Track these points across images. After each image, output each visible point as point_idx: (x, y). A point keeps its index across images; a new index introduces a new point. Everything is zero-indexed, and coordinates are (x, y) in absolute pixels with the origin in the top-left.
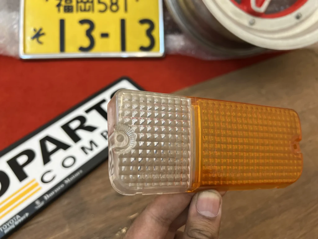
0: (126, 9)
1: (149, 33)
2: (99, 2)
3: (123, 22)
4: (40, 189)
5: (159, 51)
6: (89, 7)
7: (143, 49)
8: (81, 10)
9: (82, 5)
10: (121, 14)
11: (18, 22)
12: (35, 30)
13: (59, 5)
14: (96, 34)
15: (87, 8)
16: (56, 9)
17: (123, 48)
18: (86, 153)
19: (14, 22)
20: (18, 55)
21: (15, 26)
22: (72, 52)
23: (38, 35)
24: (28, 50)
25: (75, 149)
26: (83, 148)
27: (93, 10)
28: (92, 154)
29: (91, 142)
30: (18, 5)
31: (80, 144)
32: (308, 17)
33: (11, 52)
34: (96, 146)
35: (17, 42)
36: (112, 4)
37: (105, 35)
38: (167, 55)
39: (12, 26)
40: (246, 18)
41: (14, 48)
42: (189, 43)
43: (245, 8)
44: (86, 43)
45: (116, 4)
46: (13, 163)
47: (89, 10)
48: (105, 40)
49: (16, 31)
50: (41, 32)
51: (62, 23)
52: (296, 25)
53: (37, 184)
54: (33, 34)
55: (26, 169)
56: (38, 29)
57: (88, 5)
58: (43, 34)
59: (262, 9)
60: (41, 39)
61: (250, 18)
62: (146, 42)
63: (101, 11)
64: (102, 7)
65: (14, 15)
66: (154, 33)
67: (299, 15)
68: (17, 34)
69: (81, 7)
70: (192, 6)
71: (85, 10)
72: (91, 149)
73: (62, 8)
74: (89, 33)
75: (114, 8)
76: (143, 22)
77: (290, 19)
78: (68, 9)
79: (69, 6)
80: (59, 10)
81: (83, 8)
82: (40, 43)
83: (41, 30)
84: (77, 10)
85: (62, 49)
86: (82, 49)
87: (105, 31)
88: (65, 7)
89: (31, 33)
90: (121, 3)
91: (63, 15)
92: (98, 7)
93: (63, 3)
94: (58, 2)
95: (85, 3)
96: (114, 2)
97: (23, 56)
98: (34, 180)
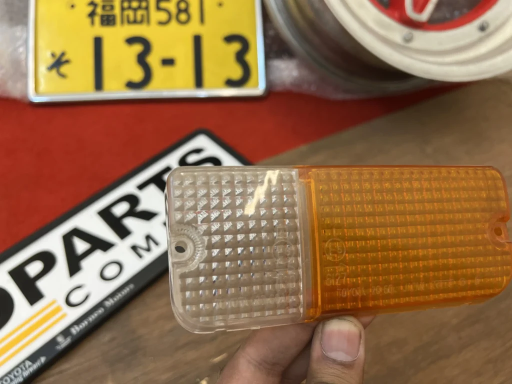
0: (202, 20)
1: (240, 57)
2: (159, 8)
3: (197, 40)
4: (64, 316)
5: (257, 87)
6: (142, 16)
7: (230, 83)
8: (129, 22)
9: (131, 13)
10: (194, 27)
11: (26, 42)
12: (53, 55)
13: (92, 15)
14: (153, 60)
15: (139, 18)
16: (88, 20)
17: (199, 83)
18: (140, 256)
19: (19, 43)
20: (26, 96)
21: (21, 50)
22: (114, 90)
23: (58, 63)
24: (42, 87)
25: (121, 249)
26: (134, 248)
27: (148, 22)
28: (149, 258)
29: (148, 238)
30: (26, 16)
31: (130, 241)
32: (498, 28)
33: (14, 90)
34: (157, 243)
35: (25, 76)
36: (180, 11)
37: (168, 62)
38: (271, 92)
39: (16, 49)
40: (397, 32)
41: (19, 86)
42: (305, 73)
43: (397, 15)
44: (137, 75)
45: (186, 11)
46: (18, 275)
47: (141, 22)
48: (168, 69)
49: (23, 57)
50: (64, 59)
51: (98, 42)
52: (480, 41)
53: (58, 309)
54: (51, 61)
55: (41, 284)
56: (58, 53)
57: (140, 13)
58: (67, 62)
59: (424, 16)
60: (64, 69)
61: (404, 30)
62: (236, 73)
63: (161, 23)
64: (163, 16)
65: (18, 31)
66: (249, 58)
67: (485, 25)
68: (24, 63)
69: (128, 16)
70: (310, 14)
71: (135, 22)
72: (148, 250)
73: (97, 19)
74: (142, 59)
75: (183, 17)
76: (230, 39)
77: (469, 31)
78: (108, 21)
79: (108, 16)
80: (93, 23)
81: (132, 18)
82: (63, 76)
83: (63, 54)
84: (122, 22)
85: (99, 85)
86: (131, 85)
87: (168, 55)
88: (102, 16)
89: (46, 59)
90: (194, 10)
91: (99, 31)
92: (157, 16)
93: (99, 11)
94: (90, 9)
95: (135, 10)
96: (183, 7)
97: (34, 98)
98: (54, 302)
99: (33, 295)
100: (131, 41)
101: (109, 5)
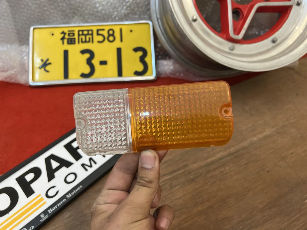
0: (121, 40)
1: (142, 60)
2: (98, 34)
3: (119, 51)
4: (45, 203)
5: (151, 76)
6: (89, 38)
7: (137, 73)
8: (82, 42)
9: (83, 37)
10: (117, 44)
11: (28, 53)
12: (42, 60)
13: (63, 39)
14: (95, 62)
15: (88, 40)
16: (61, 42)
17: (120, 74)
18: (86, 170)
19: (25, 54)
20: (28, 82)
21: (25, 58)
22: (75, 78)
23: (45, 64)
24: (37, 77)
25: (76, 166)
26: (83, 165)
27: (93, 42)
29: (91, 159)
30: (28, 39)
33: (21, 80)
34: (95, 163)
35: (27, 72)
36: (109, 35)
37: (103, 63)
39: (22, 58)
40: (226, 45)
41: (24, 77)
42: (177, 66)
43: (225, 36)
44: (87, 70)
45: (113, 35)
46: (21, 180)
47: (89, 42)
48: (103, 66)
49: (26, 62)
50: (48, 62)
51: (66, 53)
52: (273, 48)
53: (42, 199)
54: (41, 64)
55: (33, 185)
56: (45, 60)
57: (88, 37)
58: (50, 64)
59: (240, 36)
60: (48, 68)
61: (230, 44)
62: (140, 68)
63: (99, 42)
64: (101, 38)
65: (24, 48)
66: (147, 59)
67: (275, 39)
68: (26, 65)
69: (82, 39)
70: (178, 36)
71: (86, 42)
72: (91, 166)
73: (66, 41)
74: (89, 62)
75: (111, 38)
76: (136, 50)
77: (266, 43)
78: (71, 42)
79: (71, 39)
80: (63, 43)
81: (84, 40)
82: (47, 71)
83: (48, 60)
84: (79, 43)
85: (66, 76)
86: (83, 76)
87: (103, 59)
88: (68, 39)
89: (38, 63)
90: (117, 35)
91: (66, 47)
92: (97, 38)
93: (67, 36)
94: (62, 35)
95: (86, 35)
96: (111, 33)
97: (32, 83)
98: (40, 195)
99: (29, 192)
100: (83, 52)
101: (72, 33)
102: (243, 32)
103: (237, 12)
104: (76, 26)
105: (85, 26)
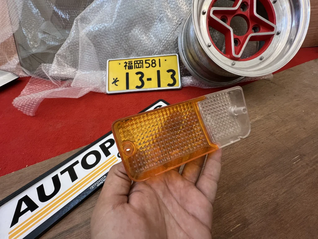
0: (160, 66)
1: (173, 77)
2: (146, 63)
3: (158, 72)
4: (117, 160)
5: (178, 86)
6: (141, 65)
7: (169, 85)
8: (137, 68)
9: (137, 65)
11: (106, 76)
12: (114, 79)
13: (125, 66)
14: (144, 79)
15: (140, 66)
16: (124, 68)
17: (159, 86)
19: (104, 76)
22: (132, 89)
23: (115, 81)
24: (110, 89)
27: (143, 68)
30: (106, 68)
33: (102, 90)
35: (105, 85)
36: (153, 63)
37: (149, 79)
38: (183, 88)
39: (103, 78)
41: (103, 89)
42: (194, 80)
43: (229, 56)
44: (140, 84)
45: (155, 63)
46: (102, 146)
47: (141, 67)
48: (149, 82)
51: (127, 74)
52: (261, 63)
53: (115, 158)
54: (113, 81)
55: (109, 150)
58: (118, 81)
60: (117, 83)
62: (171, 82)
63: (146, 67)
64: (148, 65)
65: (103, 72)
66: (175, 77)
67: (262, 58)
69: (136, 65)
70: (197, 59)
71: (139, 67)
73: (127, 67)
74: (141, 79)
75: (154, 65)
76: (169, 71)
78: (130, 68)
79: (130, 66)
80: (126, 69)
81: (138, 67)
82: (117, 85)
83: (117, 78)
84: (135, 68)
85: (128, 87)
86: (137, 87)
87: (149, 77)
90: (157, 63)
91: (128, 71)
92: (145, 65)
93: (128, 65)
94: (125, 64)
95: (139, 64)
96: (154, 62)
97: (108, 92)
98: (114, 156)
99: (107, 153)
100: (137, 73)
101: (130, 63)
102: (241, 53)
103: (236, 41)
104: (133, 58)
105: (138, 58)
